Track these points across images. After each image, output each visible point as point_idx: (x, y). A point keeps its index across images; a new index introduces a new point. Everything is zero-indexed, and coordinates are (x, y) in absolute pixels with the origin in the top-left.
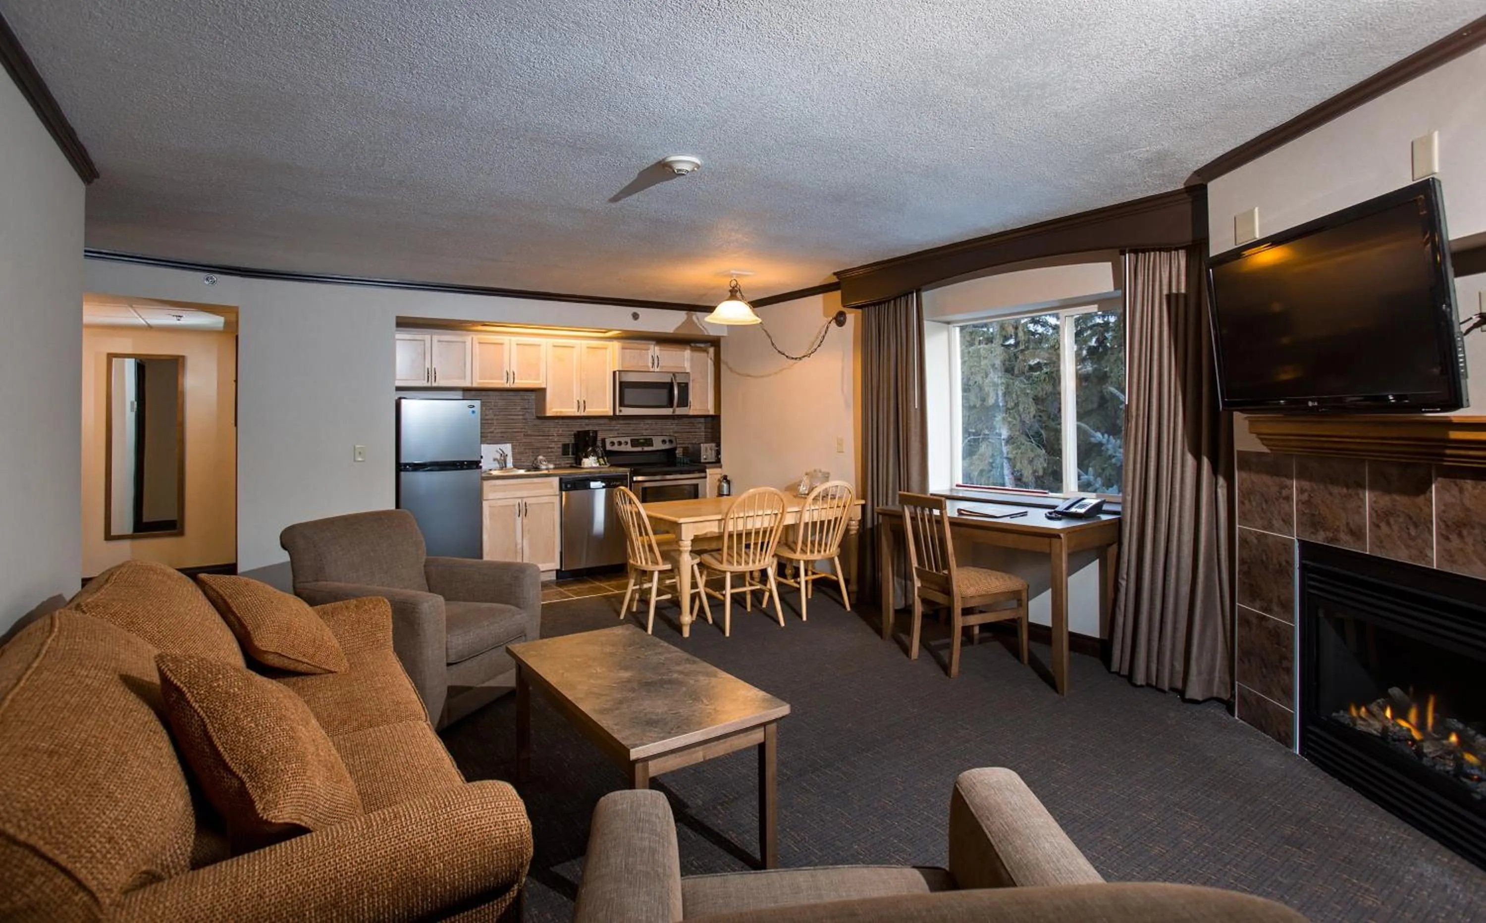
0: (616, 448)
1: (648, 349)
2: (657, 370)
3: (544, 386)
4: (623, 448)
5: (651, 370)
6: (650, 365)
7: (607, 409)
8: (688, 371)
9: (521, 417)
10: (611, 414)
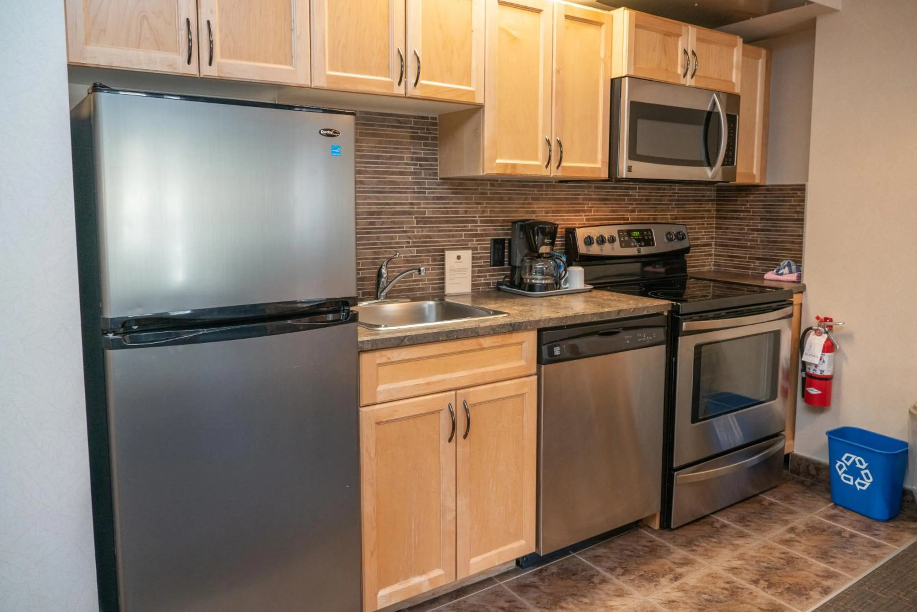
0: (595, 250)
1: (679, 35)
2: (689, 81)
3: (479, 100)
4: (608, 250)
5: (682, 81)
6: (680, 71)
7: (599, 165)
8: (737, 90)
9: (410, 178)
10: (605, 175)
